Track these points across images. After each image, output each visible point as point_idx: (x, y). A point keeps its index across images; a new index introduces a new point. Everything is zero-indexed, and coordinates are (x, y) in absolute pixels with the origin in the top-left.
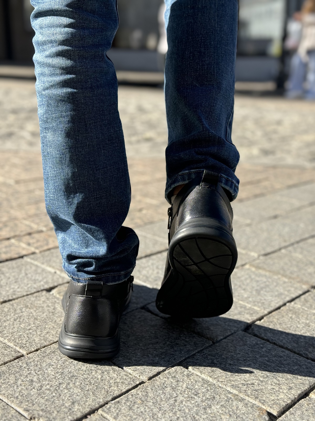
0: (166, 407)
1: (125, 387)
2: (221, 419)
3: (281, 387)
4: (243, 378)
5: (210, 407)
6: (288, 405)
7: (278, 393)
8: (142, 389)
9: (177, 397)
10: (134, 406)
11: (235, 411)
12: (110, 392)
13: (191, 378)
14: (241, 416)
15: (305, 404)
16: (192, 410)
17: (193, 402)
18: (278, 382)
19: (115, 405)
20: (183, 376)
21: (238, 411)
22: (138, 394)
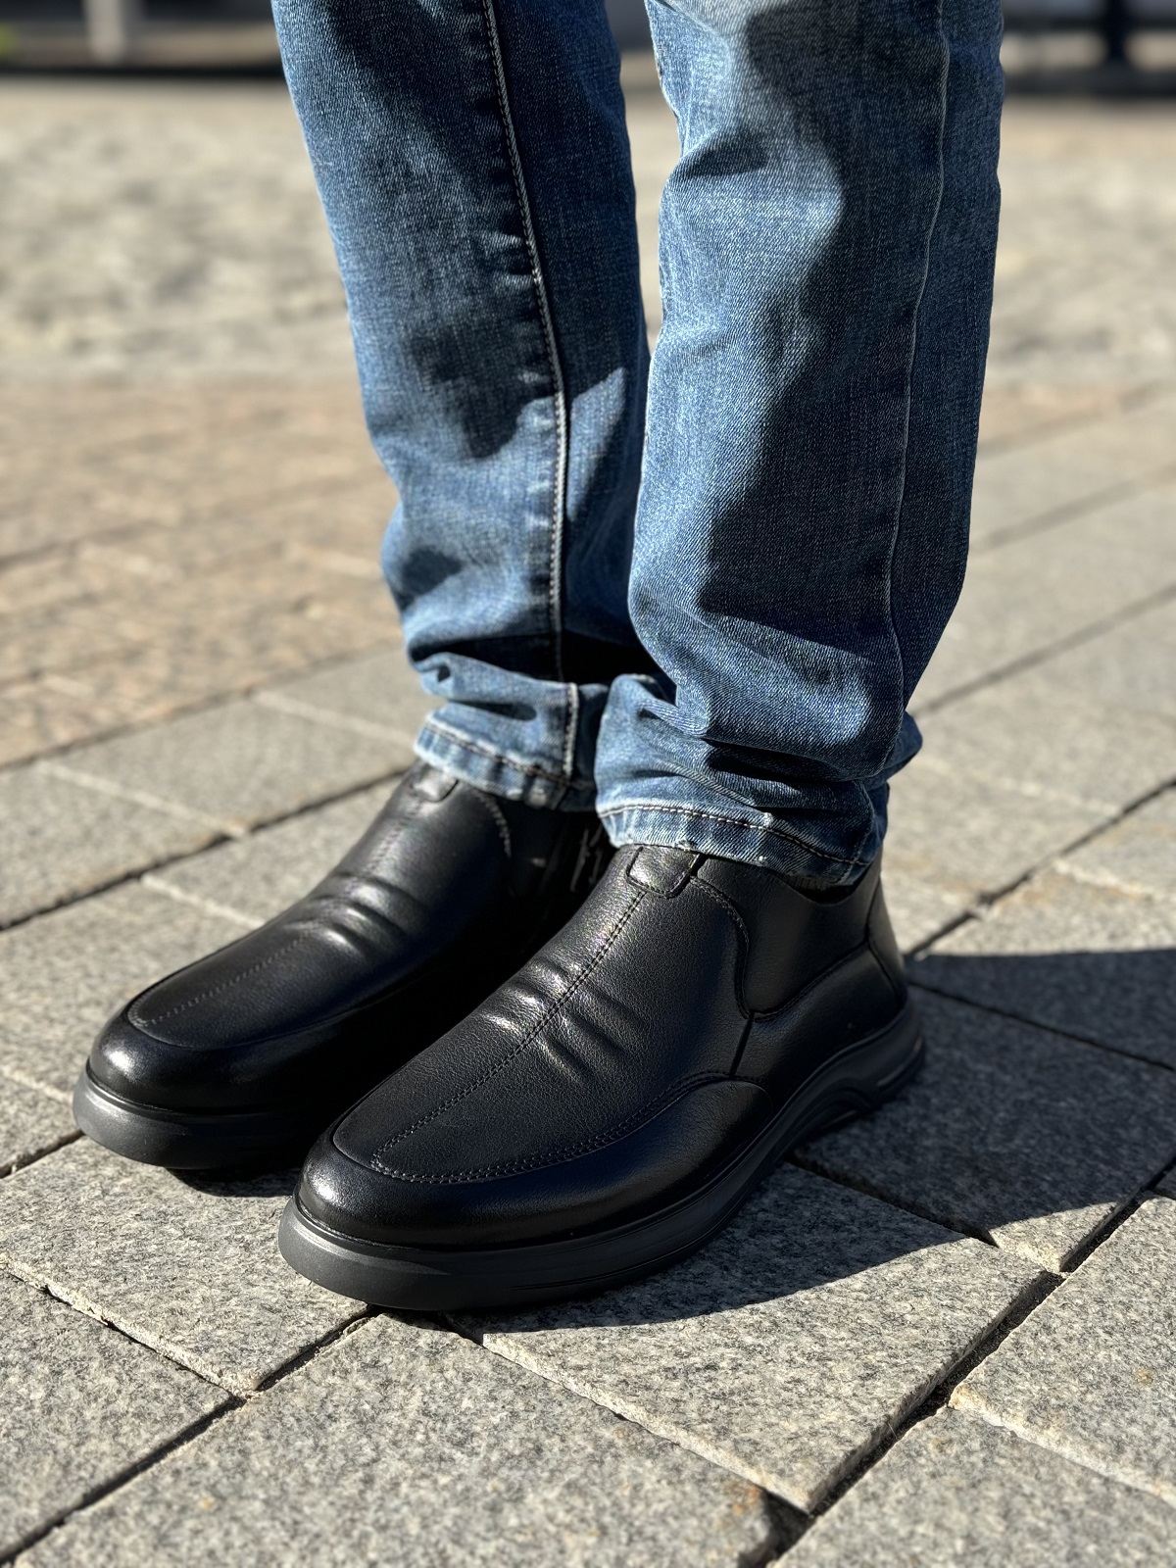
0: (322, 1517)
1: (148, 1436)
2: (562, 1551)
3: (830, 1370)
4: (671, 1343)
5: (517, 1497)
6: (858, 1453)
7: (818, 1398)
8: (226, 1436)
9: (375, 1461)
10: (177, 1524)
11: (627, 1506)
12: (79, 1467)
13: (446, 1362)
14: (649, 1530)
15: (931, 1446)
16: (436, 1522)
17: (443, 1480)
18: (817, 1348)
19: (95, 1527)
20: (414, 1356)
21: (640, 1507)
22: (205, 1465)
